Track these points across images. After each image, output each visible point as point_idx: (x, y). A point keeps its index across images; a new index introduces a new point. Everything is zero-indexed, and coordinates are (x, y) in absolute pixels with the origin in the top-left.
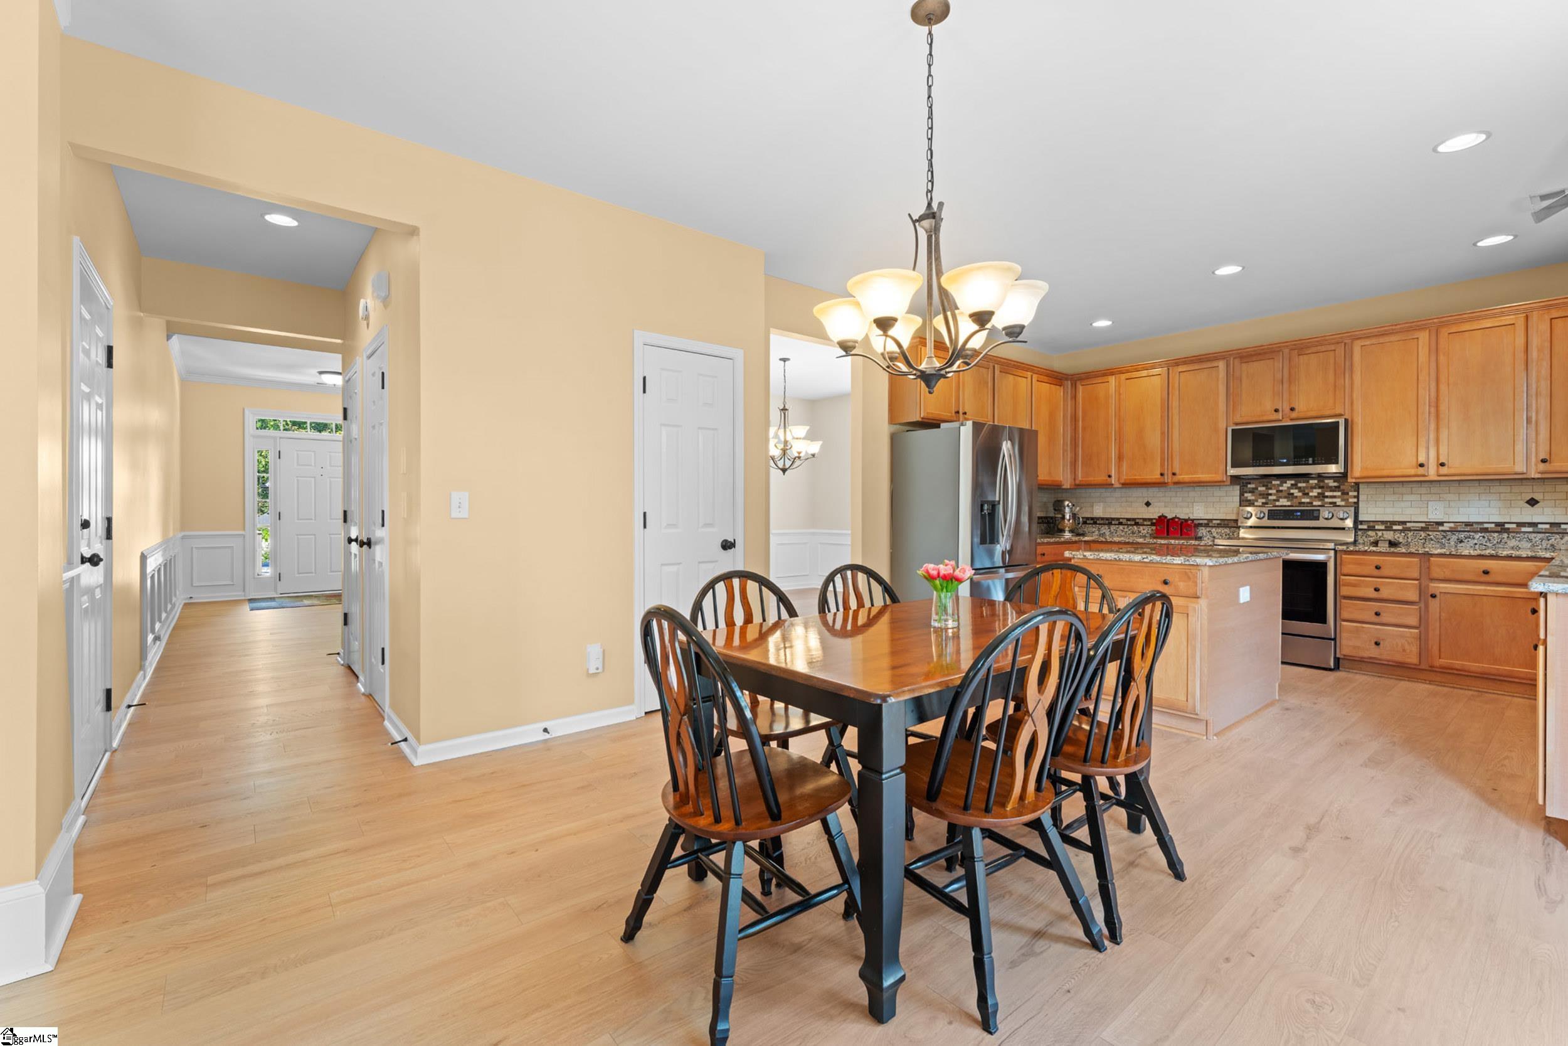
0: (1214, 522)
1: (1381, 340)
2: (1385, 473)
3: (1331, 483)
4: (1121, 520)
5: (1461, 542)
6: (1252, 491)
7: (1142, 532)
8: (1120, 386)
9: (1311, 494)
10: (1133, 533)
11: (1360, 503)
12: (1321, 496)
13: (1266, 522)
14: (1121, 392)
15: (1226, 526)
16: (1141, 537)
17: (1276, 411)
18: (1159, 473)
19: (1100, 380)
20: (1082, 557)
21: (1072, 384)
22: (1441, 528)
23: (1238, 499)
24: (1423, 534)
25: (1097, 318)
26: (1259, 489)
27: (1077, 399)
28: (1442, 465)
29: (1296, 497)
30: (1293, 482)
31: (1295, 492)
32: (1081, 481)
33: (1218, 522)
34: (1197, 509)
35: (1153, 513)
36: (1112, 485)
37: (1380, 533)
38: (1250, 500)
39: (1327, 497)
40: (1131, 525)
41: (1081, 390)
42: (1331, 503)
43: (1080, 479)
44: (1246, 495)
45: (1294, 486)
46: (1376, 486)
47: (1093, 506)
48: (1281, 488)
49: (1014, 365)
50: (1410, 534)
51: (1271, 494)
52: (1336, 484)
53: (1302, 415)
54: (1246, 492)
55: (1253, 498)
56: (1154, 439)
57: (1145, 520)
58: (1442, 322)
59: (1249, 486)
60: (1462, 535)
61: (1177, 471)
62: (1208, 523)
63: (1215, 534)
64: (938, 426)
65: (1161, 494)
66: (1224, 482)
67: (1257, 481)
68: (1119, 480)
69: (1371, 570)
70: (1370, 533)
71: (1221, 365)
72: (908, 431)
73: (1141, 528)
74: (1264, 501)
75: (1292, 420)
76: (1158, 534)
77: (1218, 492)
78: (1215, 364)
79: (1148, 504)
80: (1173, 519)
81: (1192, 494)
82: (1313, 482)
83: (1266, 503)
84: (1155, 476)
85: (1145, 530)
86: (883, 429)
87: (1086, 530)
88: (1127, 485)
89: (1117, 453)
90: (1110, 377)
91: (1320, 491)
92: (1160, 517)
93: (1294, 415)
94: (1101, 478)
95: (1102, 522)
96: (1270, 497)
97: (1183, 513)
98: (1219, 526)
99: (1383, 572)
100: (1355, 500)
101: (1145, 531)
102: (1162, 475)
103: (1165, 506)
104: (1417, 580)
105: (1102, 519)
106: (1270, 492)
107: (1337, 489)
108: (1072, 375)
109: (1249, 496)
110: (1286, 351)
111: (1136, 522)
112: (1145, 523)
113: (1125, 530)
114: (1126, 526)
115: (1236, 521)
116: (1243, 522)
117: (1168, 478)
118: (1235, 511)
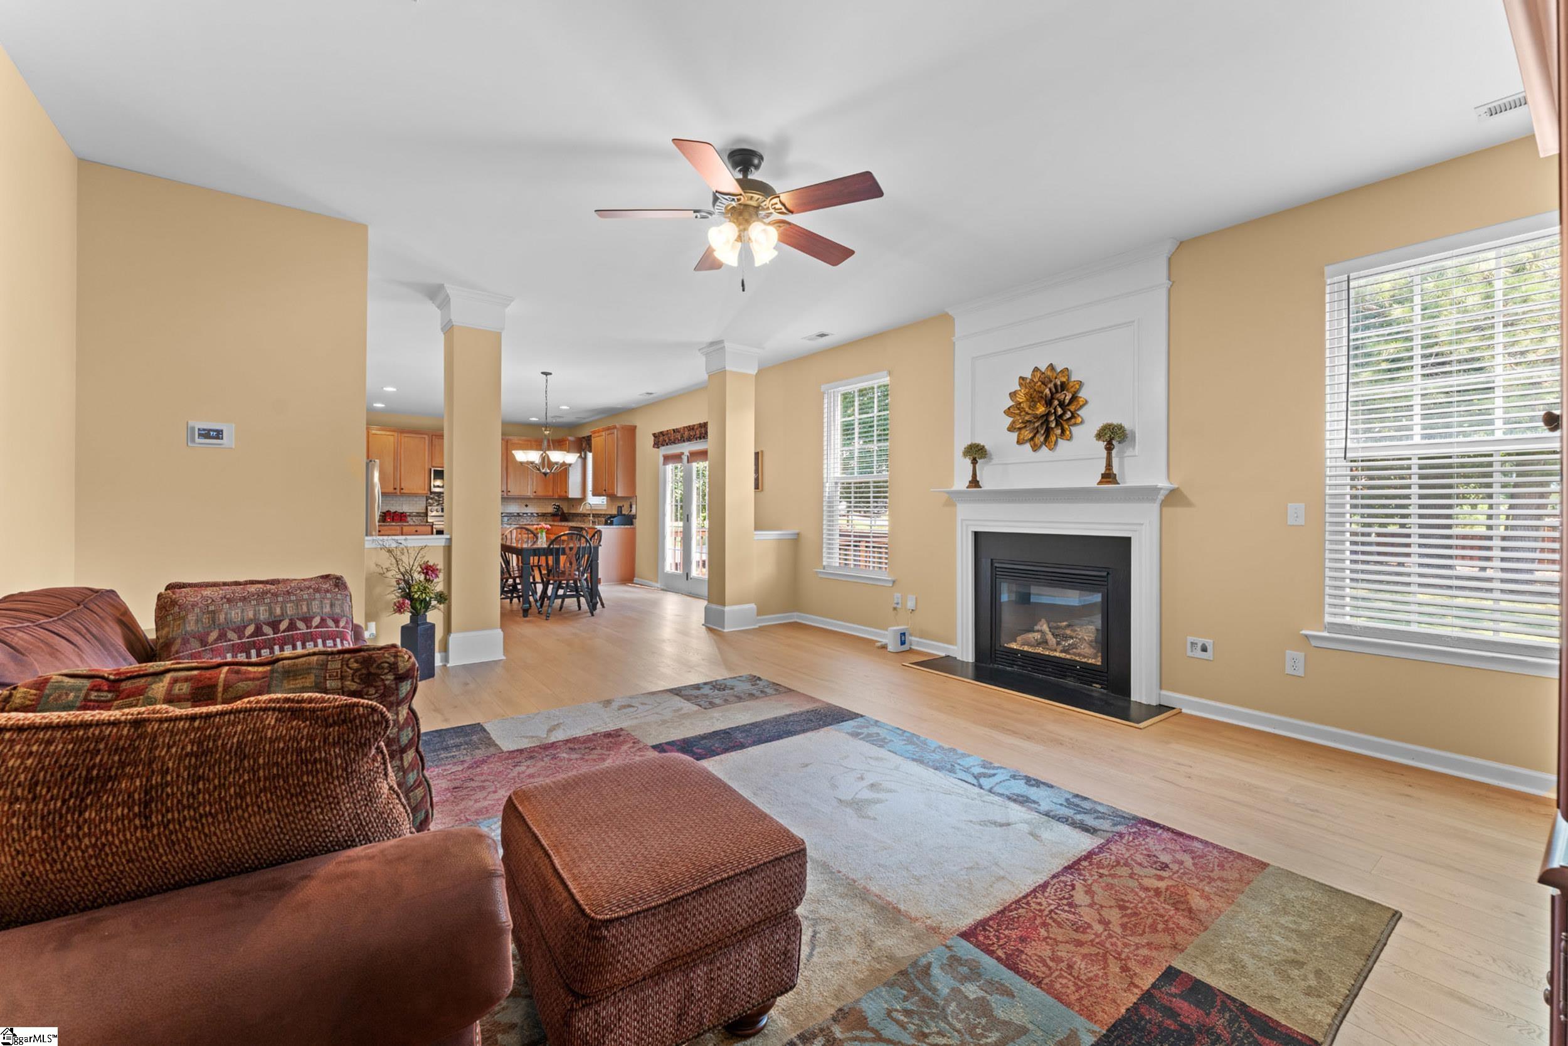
6: (432, 499)
15: (420, 516)
18: (392, 487)
23: (424, 502)
26: (435, 498)
33: (415, 514)
34: (406, 508)
44: (429, 500)
51: (440, 500)
55: (432, 502)
56: (389, 469)
59: (431, 496)
61: (403, 486)
62: (411, 515)
63: (414, 520)
67: (435, 495)
71: (427, 437)
74: (437, 503)
77: (416, 499)
78: (423, 436)
80: (395, 512)
83: (439, 505)
84: (391, 490)
92: (387, 511)
96: (440, 502)
97: (398, 509)
98: (416, 516)
102: (395, 489)
103: (386, 506)
115: (425, 513)
116: (430, 514)
117: (398, 491)
118: (424, 508)
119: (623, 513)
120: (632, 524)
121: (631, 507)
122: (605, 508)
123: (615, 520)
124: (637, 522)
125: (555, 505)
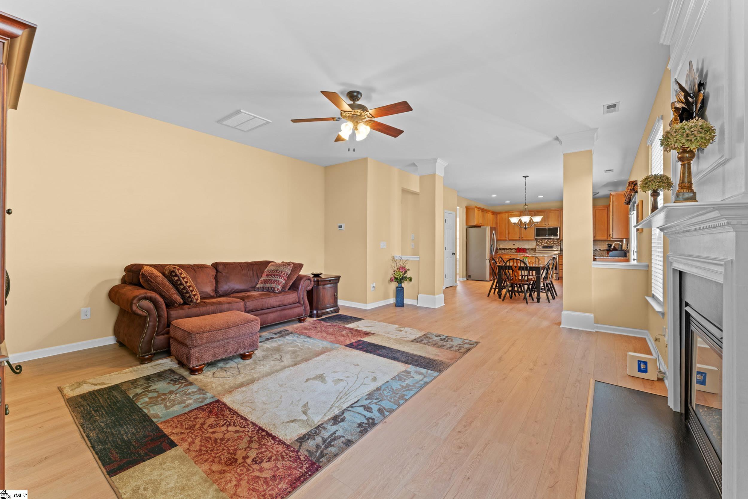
3: (555, 240)
4: (507, 249)
6: (539, 242)
9: (551, 243)
10: (511, 251)
12: (553, 243)
13: (542, 249)
15: (533, 250)
16: (512, 253)
17: (545, 224)
23: (535, 244)
25: (507, 201)
27: (498, 219)
31: (548, 242)
32: (499, 239)
34: (526, 246)
35: (516, 247)
36: (506, 240)
39: (555, 243)
41: (498, 217)
42: (555, 245)
45: (548, 241)
47: (500, 245)
48: (545, 241)
56: (517, 229)
61: (522, 237)
62: (529, 249)
63: (530, 252)
64: (480, 227)
65: (517, 242)
66: (534, 240)
67: (540, 240)
68: (508, 239)
72: (470, 228)
75: (549, 227)
76: (517, 252)
77: (531, 242)
78: (531, 213)
79: (514, 245)
81: (525, 242)
82: (552, 240)
83: (542, 245)
84: (518, 238)
85: (513, 251)
86: (465, 227)
87: (499, 251)
88: (510, 240)
89: (508, 232)
92: (518, 248)
93: (549, 225)
94: (504, 238)
96: (543, 243)
97: (523, 247)
98: (531, 250)
100: (561, 244)
103: (518, 245)
105: (503, 248)
107: (557, 242)
108: (496, 212)
109: (538, 243)
110: (547, 211)
111: (511, 249)
112: (513, 249)
114: (509, 250)
115: (535, 249)
116: (537, 249)
117: (521, 239)
118: (535, 246)
125: (608, 244)
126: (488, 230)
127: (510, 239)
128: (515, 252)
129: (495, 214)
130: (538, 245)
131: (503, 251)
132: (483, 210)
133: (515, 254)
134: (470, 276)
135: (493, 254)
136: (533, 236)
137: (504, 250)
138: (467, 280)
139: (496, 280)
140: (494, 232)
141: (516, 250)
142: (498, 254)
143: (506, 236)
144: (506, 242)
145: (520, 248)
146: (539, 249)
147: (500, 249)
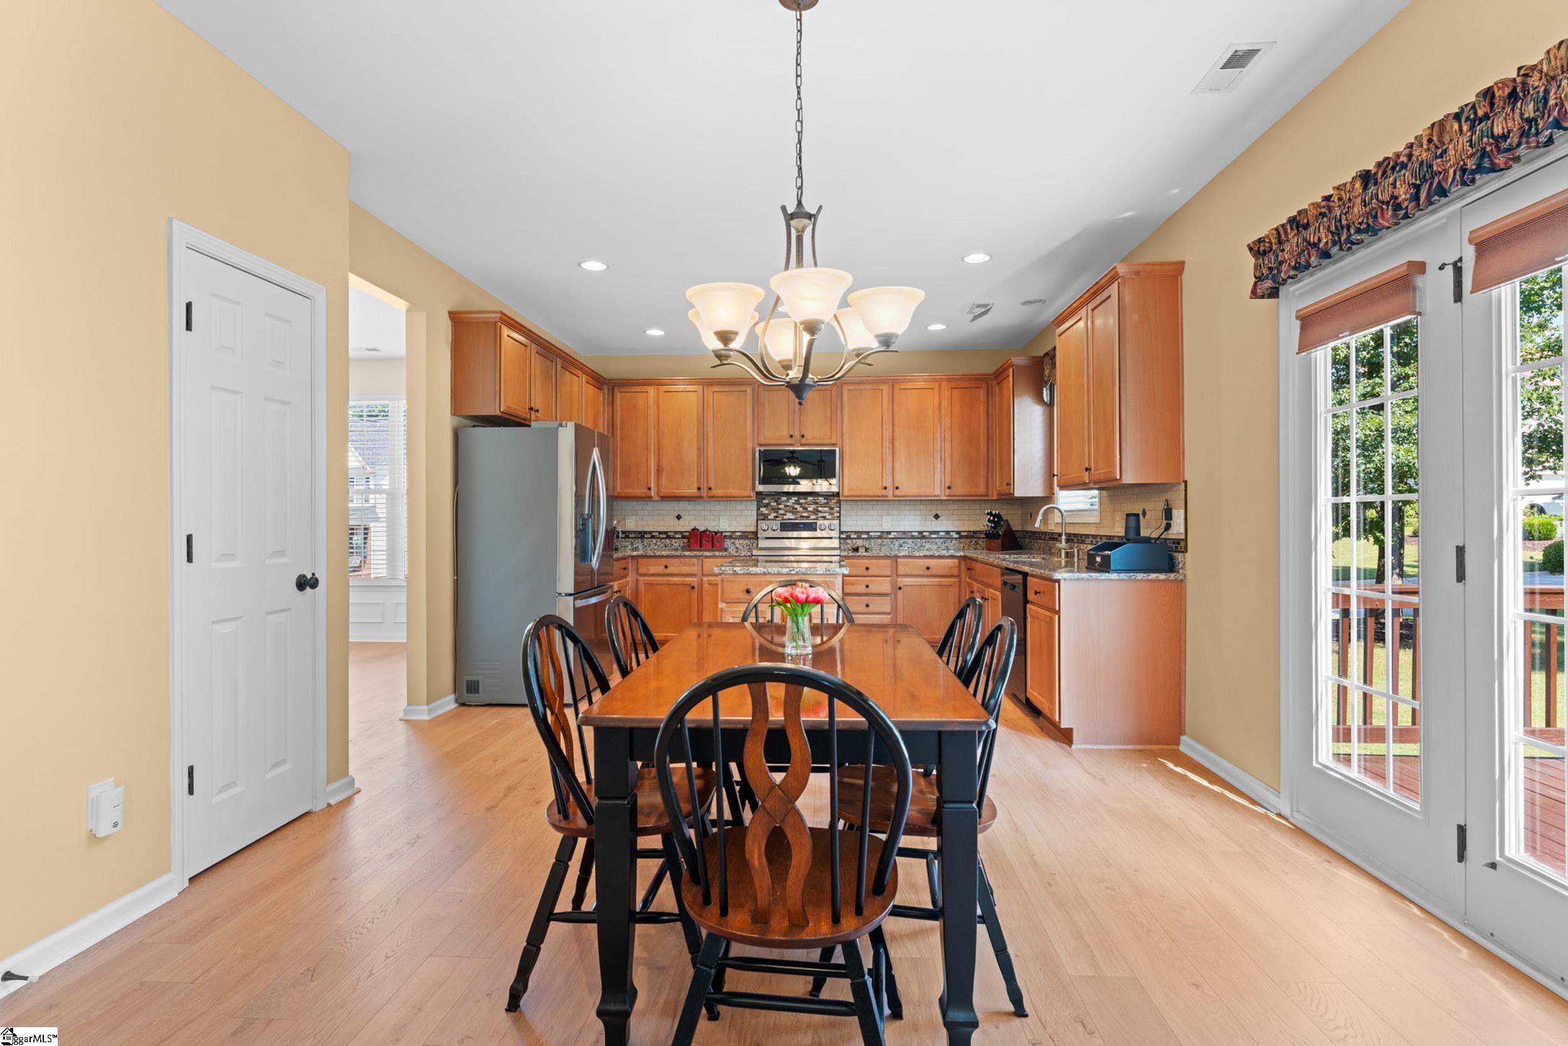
0: (737, 534)
1: (861, 387)
2: (864, 493)
3: (823, 500)
4: (654, 534)
5: (901, 546)
6: (766, 506)
7: (675, 544)
8: (658, 398)
9: (809, 509)
10: (666, 546)
11: (842, 517)
12: (816, 511)
13: (780, 533)
14: (660, 404)
15: (747, 538)
16: (673, 550)
17: (791, 436)
18: (695, 486)
19: (638, 389)
20: (732, 572)
21: (609, 390)
22: (890, 536)
23: (755, 513)
24: (879, 541)
25: (651, 327)
26: (772, 504)
27: (615, 406)
28: (897, 488)
29: (798, 512)
30: (796, 499)
31: (798, 507)
32: (619, 493)
33: (740, 534)
34: (725, 524)
35: (686, 525)
36: (651, 497)
37: (854, 541)
38: (764, 514)
39: (820, 511)
40: (664, 538)
41: (619, 397)
42: (822, 517)
43: (619, 490)
44: (761, 509)
45: (797, 502)
46: (851, 503)
47: (625, 519)
48: (788, 504)
49: (570, 361)
50: (872, 541)
51: (780, 509)
52: (825, 501)
53: (809, 442)
54: (762, 507)
55: (767, 512)
56: (691, 455)
57: (676, 532)
58: (897, 380)
59: (764, 501)
60: (901, 541)
61: (712, 485)
62: (732, 536)
63: (738, 546)
65: (690, 508)
66: (751, 497)
67: (770, 498)
68: (658, 493)
69: (863, 571)
70: (849, 541)
71: (749, 389)
72: (474, 426)
73: (674, 541)
74: (775, 514)
75: (802, 445)
76: (688, 547)
77: (740, 506)
78: (743, 388)
79: (679, 517)
80: (704, 532)
81: (718, 508)
82: (810, 499)
83: (777, 517)
84: (693, 491)
85: (676, 543)
87: (618, 544)
88: (665, 498)
89: (656, 466)
90: (649, 387)
91: (814, 506)
92: (693, 530)
93: (804, 441)
94: (640, 491)
95: (633, 536)
96: (780, 512)
97: (712, 526)
98: (740, 538)
99: (871, 572)
100: (838, 514)
101: (677, 545)
102: (699, 489)
103: (695, 520)
104: (889, 576)
105: (635, 532)
106: (780, 506)
107: (826, 505)
108: (609, 380)
109: (764, 509)
111: (668, 535)
112: (677, 536)
113: (658, 543)
114: (659, 540)
115: (755, 533)
116: (761, 534)
117: (704, 493)
118: (754, 523)
119: (1144, 533)
120: (1171, 567)
121: (1168, 514)
122: (1094, 518)
123: (1115, 555)
124: (1189, 561)
125: (990, 514)
126: (567, 437)
127: (665, 491)
128: (683, 549)
129: (605, 387)
130: (765, 517)
131: (638, 543)
132: (547, 350)
133: (685, 556)
134: (473, 687)
135: (595, 562)
136: (750, 484)
137: (642, 537)
138: (463, 705)
139: (582, 842)
140: (596, 454)
141: (689, 538)
142: (618, 559)
143: (648, 481)
144: (650, 506)
145: (702, 529)
146: (770, 534)
147: (627, 534)
